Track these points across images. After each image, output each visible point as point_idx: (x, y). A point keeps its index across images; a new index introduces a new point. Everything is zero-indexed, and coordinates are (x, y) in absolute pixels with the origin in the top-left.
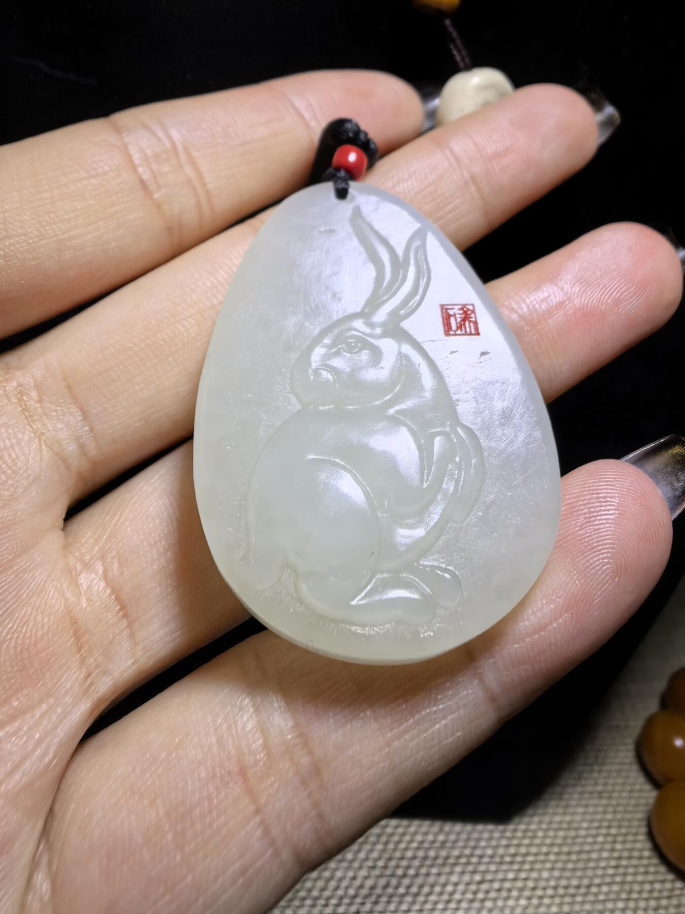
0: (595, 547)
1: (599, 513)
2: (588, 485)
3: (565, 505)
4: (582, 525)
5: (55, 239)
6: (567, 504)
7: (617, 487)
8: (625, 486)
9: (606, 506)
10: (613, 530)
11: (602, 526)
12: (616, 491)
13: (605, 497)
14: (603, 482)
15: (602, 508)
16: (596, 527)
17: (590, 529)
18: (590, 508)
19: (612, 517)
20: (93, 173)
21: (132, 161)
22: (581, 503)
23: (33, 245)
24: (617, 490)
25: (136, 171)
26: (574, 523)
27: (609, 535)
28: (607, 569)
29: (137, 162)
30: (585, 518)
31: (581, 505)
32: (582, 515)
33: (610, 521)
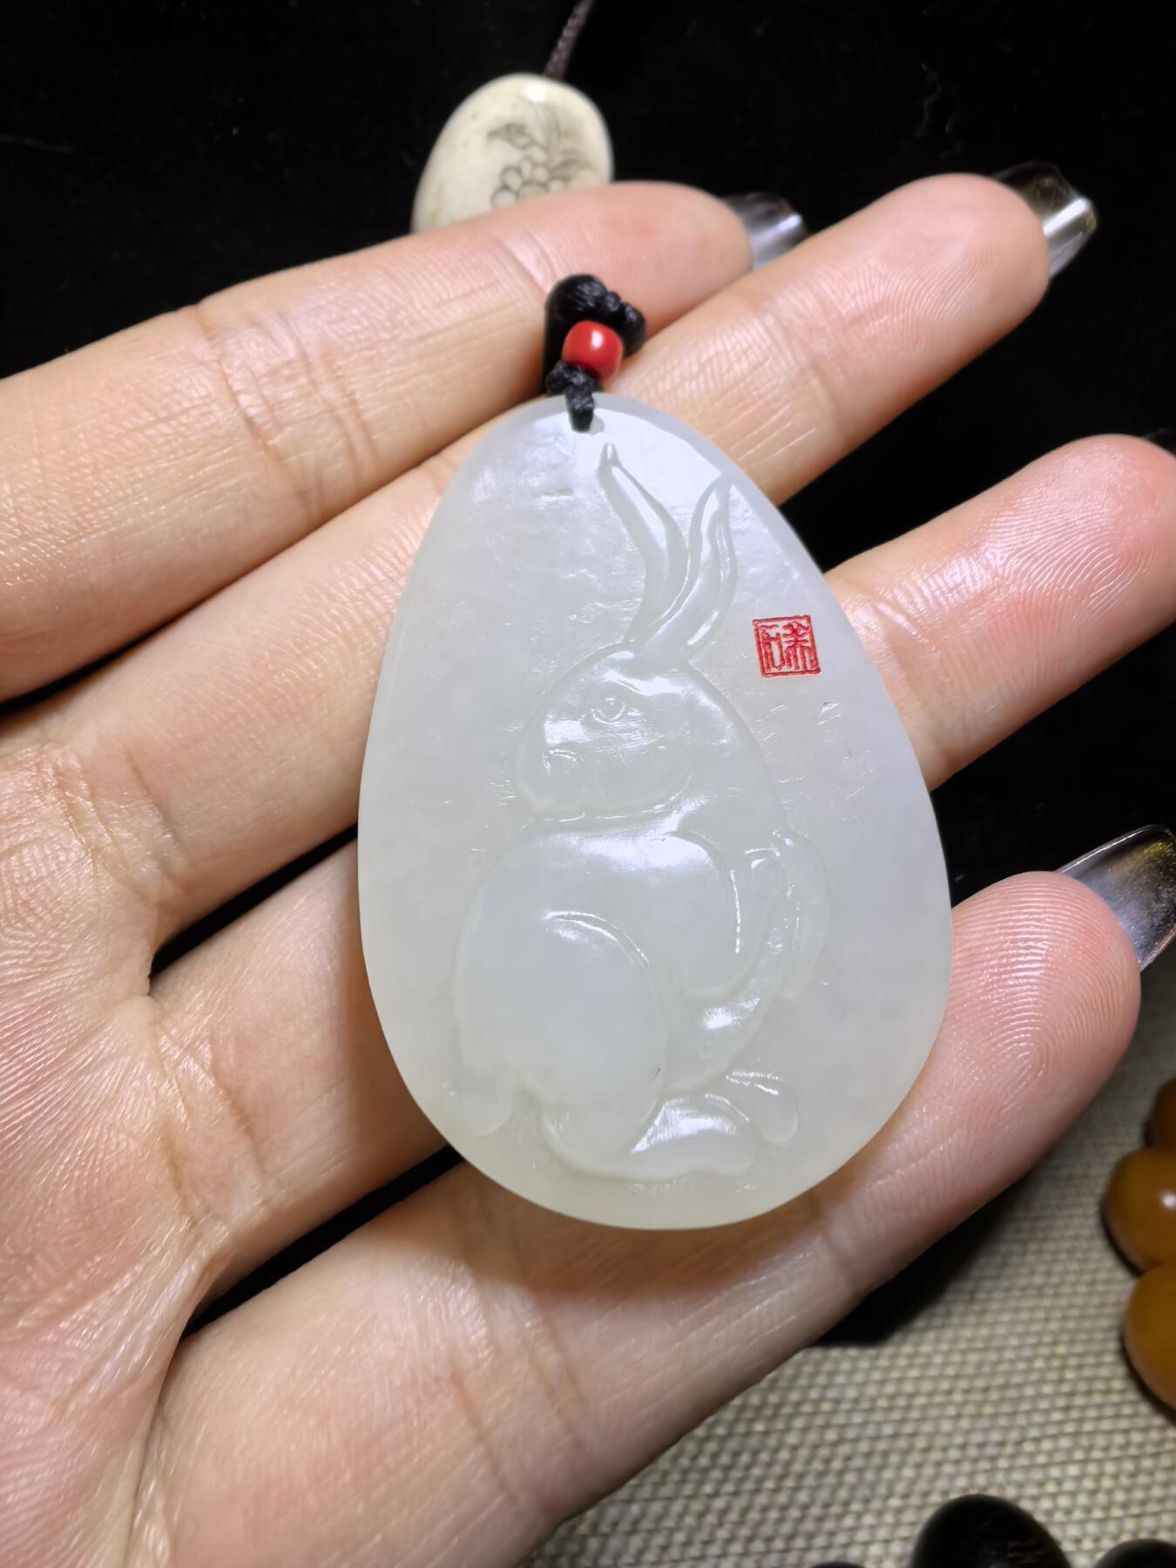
0: (1006, 1023)
1: (1014, 968)
2: (1000, 919)
3: (960, 952)
4: (987, 985)
5: (103, 533)
6: (965, 950)
7: (1047, 923)
8: (1059, 922)
9: (1026, 955)
10: (1035, 996)
11: (1018, 988)
12: (1044, 930)
13: (1026, 940)
14: (1025, 913)
15: (1021, 959)
16: (1007, 990)
17: (998, 993)
18: (1002, 957)
19: (1036, 973)
20: (163, 414)
21: (230, 387)
22: (987, 949)
23: (68, 547)
24: (1047, 928)
25: (237, 402)
26: (973, 981)
27: (1029, 1003)
28: (1026, 1057)
29: (237, 387)
30: (992, 975)
31: (987, 952)
32: (987, 968)
33: (1032, 981)
